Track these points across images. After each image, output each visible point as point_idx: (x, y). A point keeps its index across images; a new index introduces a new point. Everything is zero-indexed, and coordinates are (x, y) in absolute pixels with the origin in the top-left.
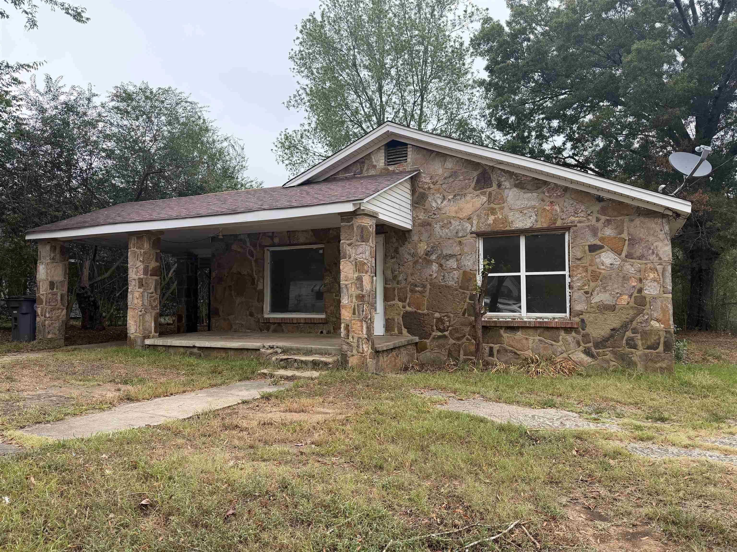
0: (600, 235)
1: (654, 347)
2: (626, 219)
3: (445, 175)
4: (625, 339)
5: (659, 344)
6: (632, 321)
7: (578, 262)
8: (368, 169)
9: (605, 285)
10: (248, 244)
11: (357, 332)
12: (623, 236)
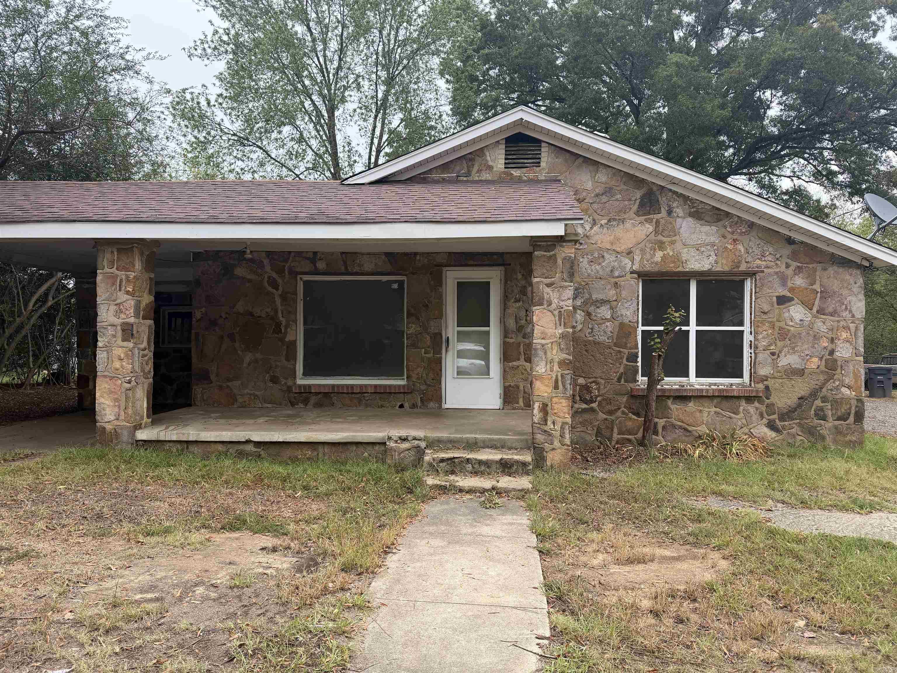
0: (790, 284)
1: (843, 418)
2: (819, 267)
3: (597, 191)
4: (813, 409)
5: (849, 414)
6: (821, 388)
7: (764, 317)
8: (479, 171)
9: (793, 345)
10: (268, 268)
11: (562, 415)
12: (814, 287)
